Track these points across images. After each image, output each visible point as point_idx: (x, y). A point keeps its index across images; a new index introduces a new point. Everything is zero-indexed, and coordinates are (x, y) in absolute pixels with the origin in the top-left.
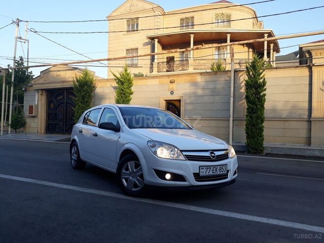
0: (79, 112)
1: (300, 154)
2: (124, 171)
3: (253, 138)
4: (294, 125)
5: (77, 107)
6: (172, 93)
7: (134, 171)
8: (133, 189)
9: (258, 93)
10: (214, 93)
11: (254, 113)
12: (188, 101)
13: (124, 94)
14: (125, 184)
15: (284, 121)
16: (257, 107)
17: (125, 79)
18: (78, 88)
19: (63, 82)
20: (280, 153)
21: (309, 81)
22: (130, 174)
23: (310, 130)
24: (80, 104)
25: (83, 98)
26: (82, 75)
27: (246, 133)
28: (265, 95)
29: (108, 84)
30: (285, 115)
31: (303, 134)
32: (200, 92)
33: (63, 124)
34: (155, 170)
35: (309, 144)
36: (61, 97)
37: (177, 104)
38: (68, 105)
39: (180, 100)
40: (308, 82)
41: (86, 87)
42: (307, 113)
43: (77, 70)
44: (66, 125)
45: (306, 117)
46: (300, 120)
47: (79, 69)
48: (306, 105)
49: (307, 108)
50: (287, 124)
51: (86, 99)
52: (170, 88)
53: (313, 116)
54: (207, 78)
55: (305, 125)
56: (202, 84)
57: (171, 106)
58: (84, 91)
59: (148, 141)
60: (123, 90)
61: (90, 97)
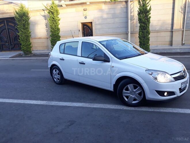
0: (23, 36)
1: (169, 52)
2: (124, 91)
3: (144, 45)
4: (163, 34)
5: (20, 32)
6: (86, 18)
7: (134, 91)
8: (134, 102)
9: (147, 16)
10: (114, 16)
11: (145, 29)
12: (97, 23)
13: (55, 21)
14: (126, 99)
15: (157, 32)
16: (146, 26)
17: (54, 10)
18: (19, 19)
19: (3, 13)
20: (158, 52)
21: (173, 6)
22: (131, 93)
23: (172, 36)
24: (23, 30)
25: (24, 25)
26: (19, 8)
27: (139, 42)
28: (150, 17)
29: (38, 13)
30: (158, 28)
31: (168, 39)
32: (105, 16)
33: (9, 44)
34: (156, 91)
35: (171, 44)
36: (3, 25)
37: (90, 25)
38: (10, 30)
39: (91, 23)
40: (171, 7)
41: (24, 17)
42: (170, 26)
43: (13, 4)
44: (11, 45)
45: (170, 29)
46: (166, 31)
47: (14, 3)
48: (170, 22)
49: (171, 23)
50: (159, 34)
51: (26, 26)
52: (84, 14)
53: (174, 28)
54: (109, 6)
55: (169, 34)
56: (106, 10)
57: (85, 26)
58: (24, 20)
59: (146, 70)
60: (53, 18)
61: (28, 24)
